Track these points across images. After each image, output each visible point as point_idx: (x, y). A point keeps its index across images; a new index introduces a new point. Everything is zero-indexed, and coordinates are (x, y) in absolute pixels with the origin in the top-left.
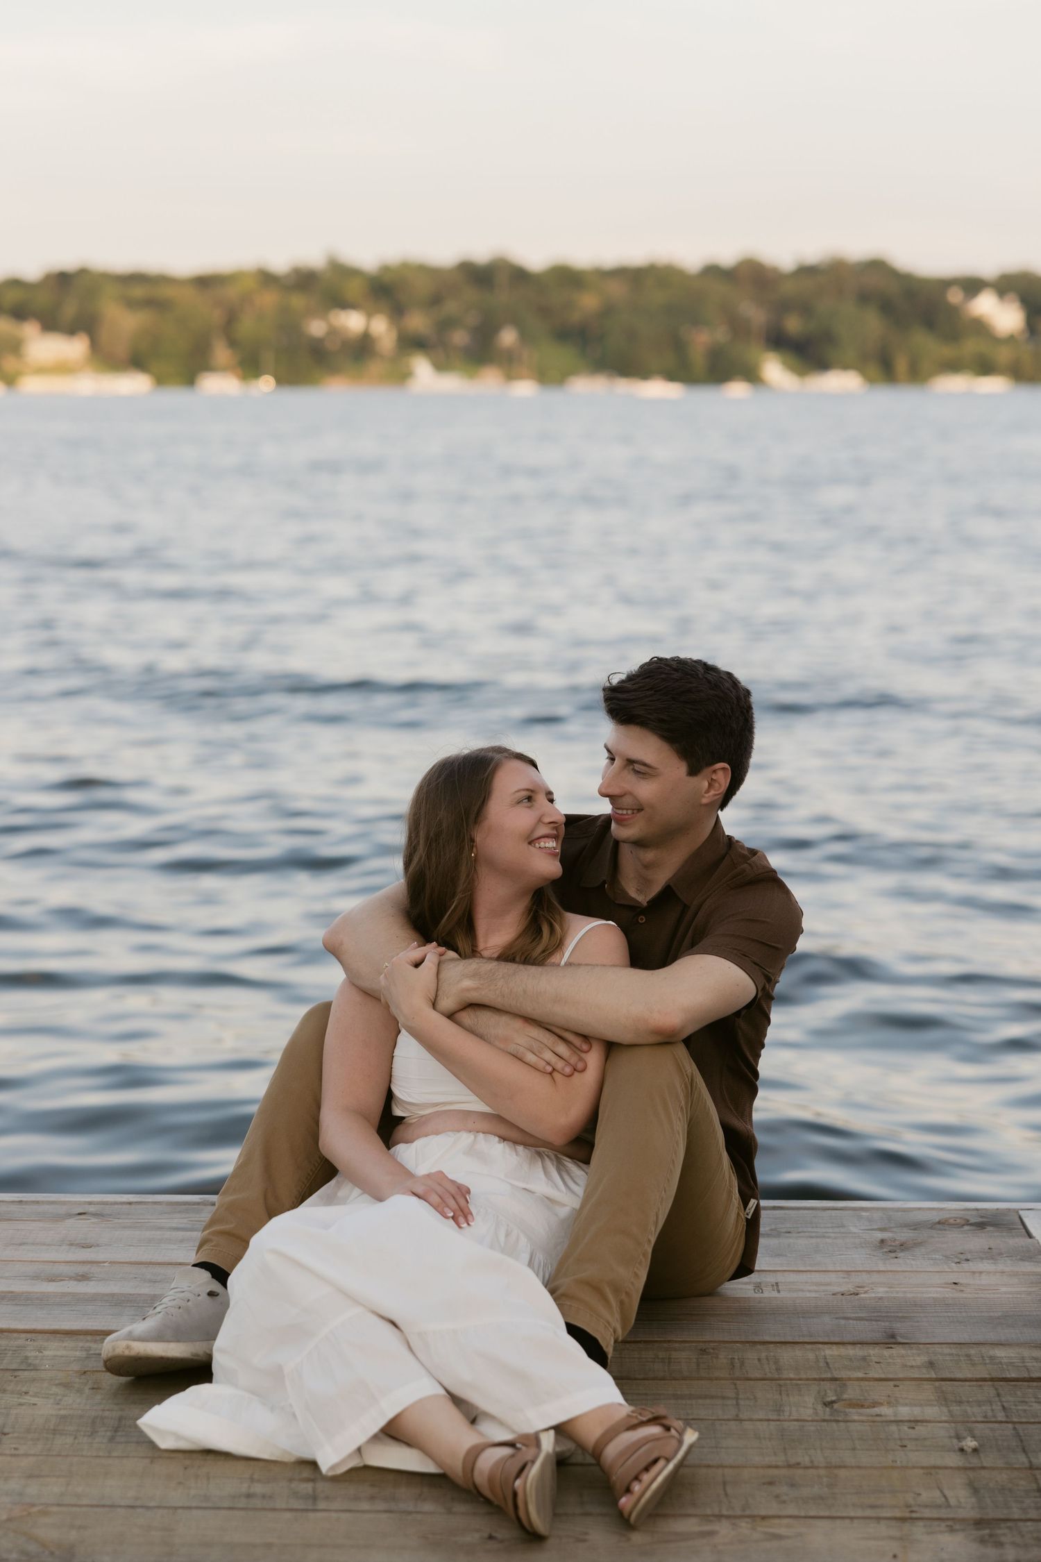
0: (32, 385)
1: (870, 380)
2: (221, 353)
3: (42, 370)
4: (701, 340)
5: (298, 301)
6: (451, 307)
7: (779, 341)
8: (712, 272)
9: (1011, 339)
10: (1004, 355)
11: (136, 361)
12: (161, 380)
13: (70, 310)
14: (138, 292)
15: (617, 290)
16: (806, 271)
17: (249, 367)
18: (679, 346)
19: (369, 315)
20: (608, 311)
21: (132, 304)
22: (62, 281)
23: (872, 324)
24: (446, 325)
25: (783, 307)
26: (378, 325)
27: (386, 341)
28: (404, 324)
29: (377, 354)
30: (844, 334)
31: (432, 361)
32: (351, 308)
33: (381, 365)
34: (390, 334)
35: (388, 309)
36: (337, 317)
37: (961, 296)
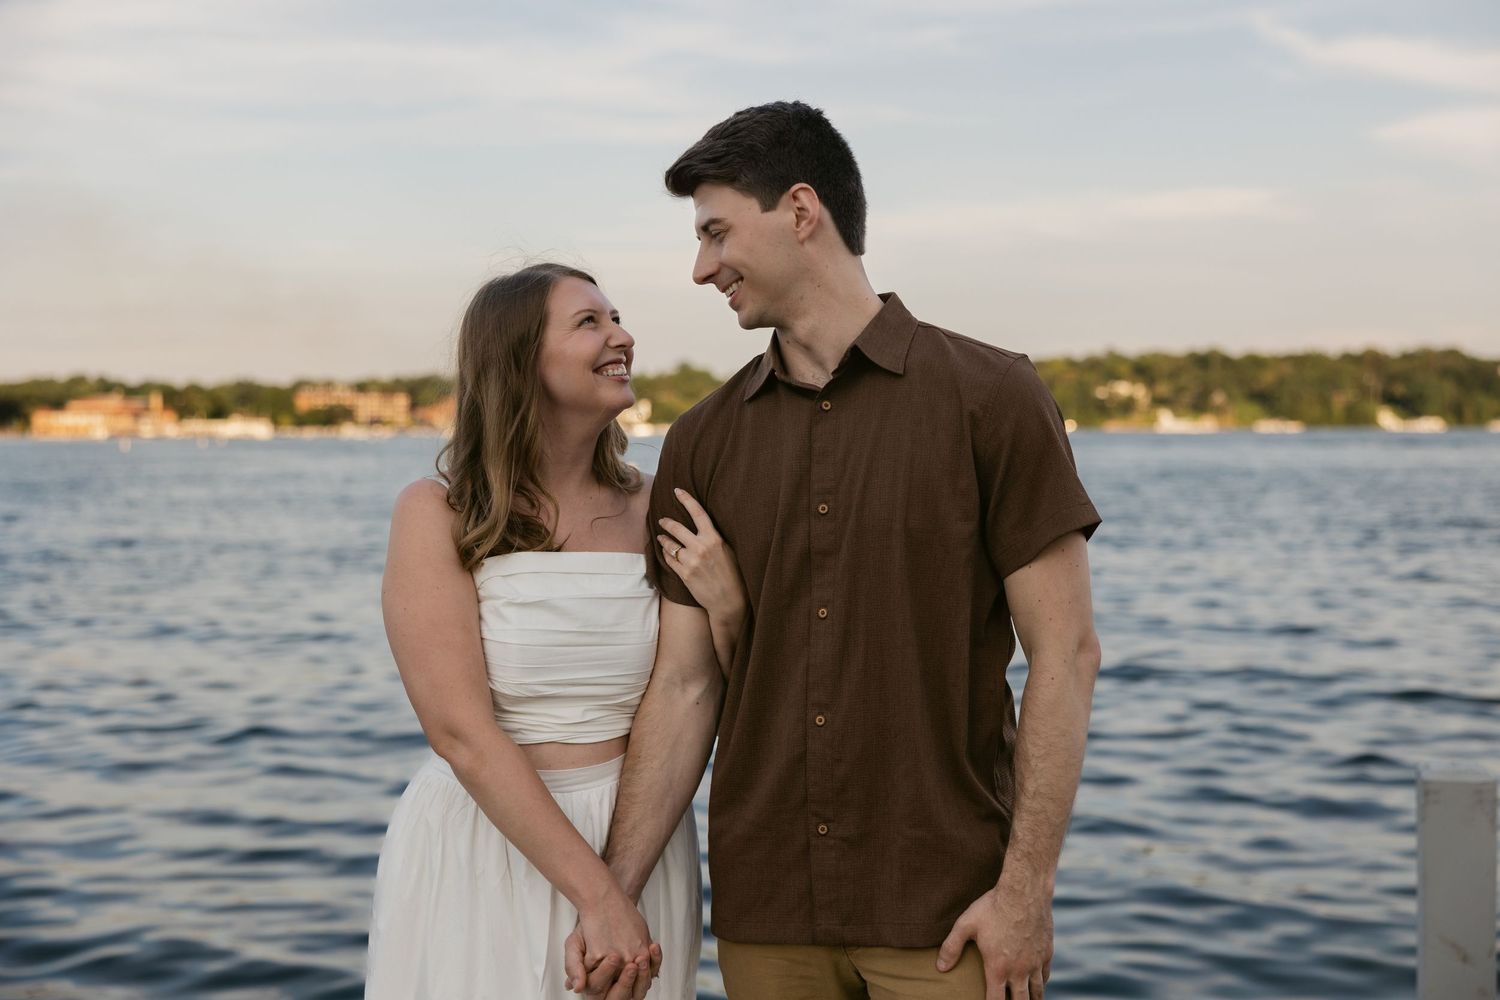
1: (1449, 422)
4: (1340, 401)
5: (1089, 377)
6: (1183, 379)
7: (1389, 400)
8: (1349, 359)
15: (1288, 369)
16: (1407, 357)
18: (1325, 402)
19: (1133, 386)
20: (1282, 381)
23: (1449, 390)
24: (1180, 390)
25: (1392, 378)
26: (1138, 391)
27: (1144, 402)
28: (1154, 390)
29: (1137, 407)
30: (1431, 395)
31: (1171, 414)
32: (1121, 380)
33: (1139, 414)
34: (1146, 396)
35: (1144, 380)
36: (1113, 386)
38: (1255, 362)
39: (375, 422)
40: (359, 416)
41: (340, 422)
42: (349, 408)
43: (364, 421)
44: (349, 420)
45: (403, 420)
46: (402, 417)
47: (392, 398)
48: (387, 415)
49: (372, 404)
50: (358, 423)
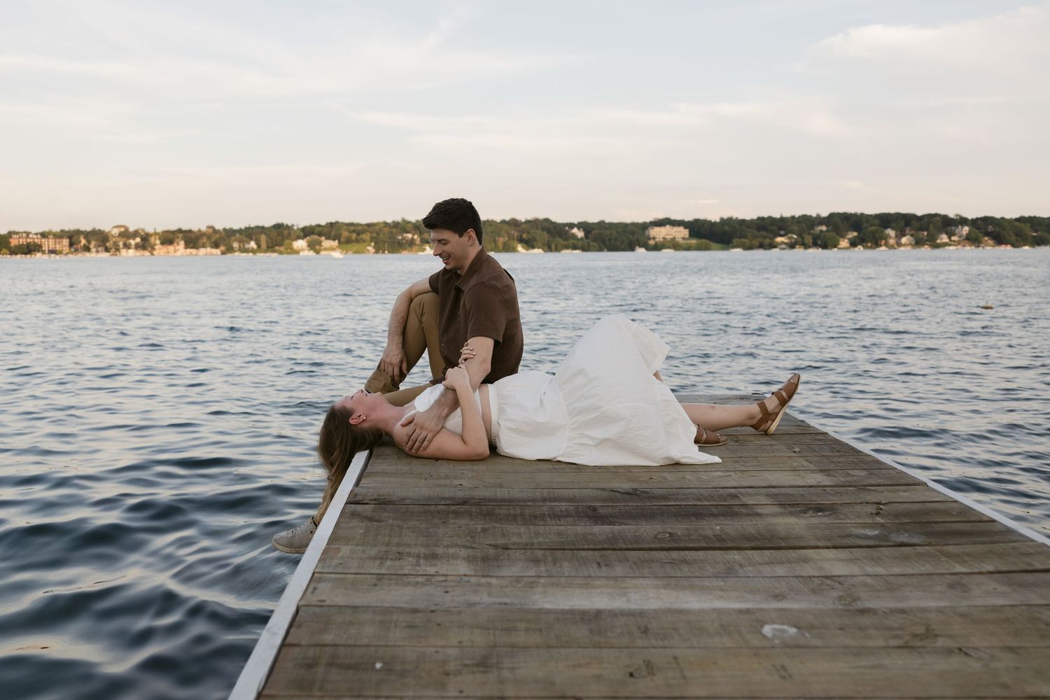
0: (323, 253)
1: (545, 251)
3: (326, 249)
5: (394, 230)
7: (521, 241)
8: (503, 222)
9: (582, 238)
10: (580, 244)
13: (333, 233)
14: (352, 228)
16: (528, 222)
18: (495, 242)
19: (413, 235)
22: (331, 224)
23: (546, 235)
25: (522, 231)
26: (416, 237)
27: (418, 242)
28: (422, 236)
29: (416, 245)
30: (538, 239)
31: (430, 247)
32: (408, 232)
33: (417, 247)
34: (419, 239)
35: (418, 232)
36: (405, 235)
37: (569, 228)
39: (52, 252)
40: (44, 249)
41: (35, 251)
42: (38, 245)
43: (47, 252)
44: (39, 251)
45: (68, 251)
46: (66, 249)
47: (60, 240)
48: (58, 248)
49: (50, 243)
50: (43, 252)
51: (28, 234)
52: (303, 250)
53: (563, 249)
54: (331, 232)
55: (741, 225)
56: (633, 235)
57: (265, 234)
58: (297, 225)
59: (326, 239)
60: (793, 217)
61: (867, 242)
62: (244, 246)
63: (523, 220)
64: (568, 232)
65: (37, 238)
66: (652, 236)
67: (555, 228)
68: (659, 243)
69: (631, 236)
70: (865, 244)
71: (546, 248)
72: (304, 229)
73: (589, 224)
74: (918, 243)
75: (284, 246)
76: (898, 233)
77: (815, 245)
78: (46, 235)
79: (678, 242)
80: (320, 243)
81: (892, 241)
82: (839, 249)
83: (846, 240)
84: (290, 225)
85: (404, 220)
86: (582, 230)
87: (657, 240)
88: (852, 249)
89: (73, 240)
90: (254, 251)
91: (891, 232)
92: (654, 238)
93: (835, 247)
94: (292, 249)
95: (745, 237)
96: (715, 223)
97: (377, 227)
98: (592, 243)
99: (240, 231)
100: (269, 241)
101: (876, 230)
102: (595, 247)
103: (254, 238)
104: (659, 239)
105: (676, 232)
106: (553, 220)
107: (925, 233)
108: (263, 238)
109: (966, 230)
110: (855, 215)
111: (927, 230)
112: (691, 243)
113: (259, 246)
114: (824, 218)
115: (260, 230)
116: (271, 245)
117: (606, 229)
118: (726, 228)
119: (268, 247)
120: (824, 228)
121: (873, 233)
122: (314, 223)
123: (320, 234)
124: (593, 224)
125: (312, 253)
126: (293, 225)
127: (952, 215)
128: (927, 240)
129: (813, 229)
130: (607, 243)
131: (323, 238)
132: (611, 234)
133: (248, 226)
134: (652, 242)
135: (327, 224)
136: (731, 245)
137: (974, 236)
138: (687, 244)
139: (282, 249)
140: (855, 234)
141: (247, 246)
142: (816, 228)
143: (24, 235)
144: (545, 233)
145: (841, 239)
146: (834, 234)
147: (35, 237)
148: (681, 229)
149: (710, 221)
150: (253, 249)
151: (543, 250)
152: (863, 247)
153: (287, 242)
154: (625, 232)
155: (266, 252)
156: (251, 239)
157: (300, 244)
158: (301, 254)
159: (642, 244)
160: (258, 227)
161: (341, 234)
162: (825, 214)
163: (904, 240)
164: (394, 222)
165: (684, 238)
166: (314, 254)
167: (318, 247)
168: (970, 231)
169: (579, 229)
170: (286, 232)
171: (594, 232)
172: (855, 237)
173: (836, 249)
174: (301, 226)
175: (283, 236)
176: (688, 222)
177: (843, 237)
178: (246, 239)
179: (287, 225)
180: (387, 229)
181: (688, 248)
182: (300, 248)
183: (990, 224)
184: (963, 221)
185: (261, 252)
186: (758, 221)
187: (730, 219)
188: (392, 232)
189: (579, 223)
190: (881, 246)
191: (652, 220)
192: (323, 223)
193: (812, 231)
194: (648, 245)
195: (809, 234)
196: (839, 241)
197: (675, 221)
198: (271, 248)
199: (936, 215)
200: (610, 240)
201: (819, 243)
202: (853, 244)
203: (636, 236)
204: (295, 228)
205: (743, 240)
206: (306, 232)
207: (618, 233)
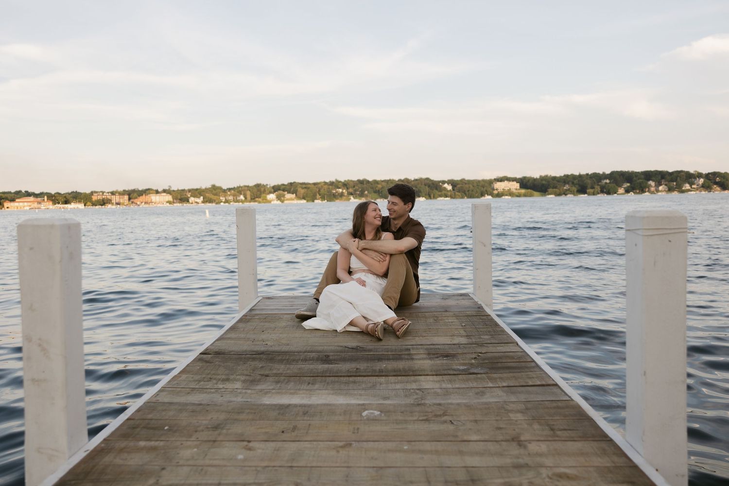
0: (285, 202)
1: (427, 199)
2: (318, 196)
3: (287, 200)
5: (331, 187)
6: (356, 187)
9: (450, 190)
10: (449, 194)
11: (304, 198)
12: (307, 201)
13: (292, 189)
14: (304, 186)
16: (416, 180)
17: (323, 198)
19: (343, 190)
20: (381, 187)
21: (303, 188)
22: (291, 184)
23: (427, 189)
24: (355, 191)
26: (344, 191)
27: (346, 194)
28: (348, 191)
29: (344, 196)
30: (422, 191)
31: (353, 197)
32: (340, 188)
33: (345, 198)
34: (346, 192)
35: (346, 188)
36: (337, 190)
37: (442, 184)
38: (376, 182)
39: (118, 204)
40: (113, 202)
41: (107, 203)
42: (109, 199)
43: (115, 204)
44: (110, 203)
45: (127, 203)
46: (127, 202)
47: (123, 196)
48: (121, 202)
49: (117, 198)
50: (112, 204)
51: (103, 193)
52: (273, 200)
53: (438, 197)
54: (291, 189)
55: (553, 180)
56: (484, 188)
57: (250, 190)
58: (270, 185)
59: (288, 193)
60: (587, 174)
61: (636, 189)
62: (236, 198)
63: (413, 179)
64: (441, 186)
65: (109, 195)
66: (495, 188)
67: (433, 184)
68: (500, 192)
69: (482, 188)
70: (635, 191)
71: (427, 197)
72: (274, 187)
73: (455, 181)
74: (670, 190)
75: (262, 198)
76: (657, 183)
77: (602, 192)
78: (114, 193)
79: (513, 191)
80: (284, 196)
81: (653, 189)
82: (618, 194)
83: (623, 189)
84: (265, 184)
85: (337, 181)
86: (450, 185)
87: (499, 190)
88: (626, 194)
89: (131, 196)
90: (242, 202)
91: (652, 183)
92: (497, 189)
93: (615, 193)
94: (266, 200)
95: (556, 188)
96: (537, 179)
97: (320, 185)
98: (457, 193)
99: (234, 189)
100: (252, 194)
101: (642, 182)
102: (459, 196)
103: (242, 193)
104: (500, 190)
105: (511, 185)
106: (432, 179)
107: (675, 183)
108: (248, 193)
109: (702, 181)
110: (628, 172)
111: (676, 181)
112: (521, 192)
113: (246, 198)
114: (608, 174)
115: (246, 188)
116: (253, 198)
117: (466, 184)
118: (544, 182)
119: (251, 199)
120: (608, 181)
121: (640, 184)
122: (280, 184)
123: (284, 190)
124: (457, 180)
125: (279, 202)
126: (267, 185)
127: (692, 171)
128: (676, 188)
129: (601, 182)
130: (467, 193)
131: (286, 192)
132: (469, 187)
133: (239, 186)
134: (495, 192)
135: (288, 184)
136: (547, 193)
137: (707, 184)
138: (518, 193)
139: (260, 200)
140: (628, 184)
141: (238, 198)
142: (602, 181)
143: (101, 193)
144: (427, 187)
145: (619, 188)
146: (615, 185)
147: (108, 194)
148: (515, 183)
149: (534, 178)
150: (242, 200)
151: (425, 198)
152: (634, 193)
153: (263, 195)
154: (478, 185)
155: (250, 202)
156: (241, 194)
157: (272, 196)
158: (272, 202)
159: (489, 193)
160: (245, 186)
161: (297, 190)
162: (608, 172)
163: (661, 188)
164: (330, 182)
165: (516, 189)
166: (280, 203)
167: (282, 198)
168: (704, 181)
169: (448, 184)
170: (262, 189)
171: (458, 186)
172: (628, 186)
173: (616, 195)
174: (272, 185)
175: (261, 192)
176: (519, 178)
177: (620, 186)
178: (238, 194)
179: (263, 185)
180: (326, 187)
181: (519, 196)
182: (271, 199)
183: (717, 177)
184: (700, 175)
185: (247, 202)
186: (564, 178)
187: (547, 176)
188: (329, 188)
189: (448, 180)
190: (645, 192)
191: (496, 178)
192: (286, 183)
193: (600, 183)
194: (493, 194)
195: (598, 185)
196: (618, 189)
197: (510, 178)
198: (253, 199)
199: (682, 171)
200: (468, 191)
201: (605, 191)
202: (627, 191)
203: (485, 188)
204: (268, 186)
205: (554, 189)
206: (276, 189)
207: (473, 186)
